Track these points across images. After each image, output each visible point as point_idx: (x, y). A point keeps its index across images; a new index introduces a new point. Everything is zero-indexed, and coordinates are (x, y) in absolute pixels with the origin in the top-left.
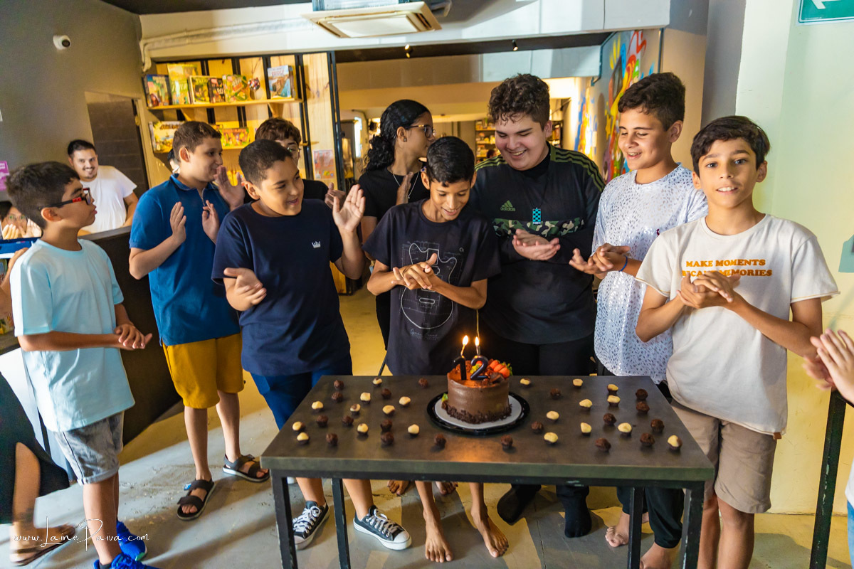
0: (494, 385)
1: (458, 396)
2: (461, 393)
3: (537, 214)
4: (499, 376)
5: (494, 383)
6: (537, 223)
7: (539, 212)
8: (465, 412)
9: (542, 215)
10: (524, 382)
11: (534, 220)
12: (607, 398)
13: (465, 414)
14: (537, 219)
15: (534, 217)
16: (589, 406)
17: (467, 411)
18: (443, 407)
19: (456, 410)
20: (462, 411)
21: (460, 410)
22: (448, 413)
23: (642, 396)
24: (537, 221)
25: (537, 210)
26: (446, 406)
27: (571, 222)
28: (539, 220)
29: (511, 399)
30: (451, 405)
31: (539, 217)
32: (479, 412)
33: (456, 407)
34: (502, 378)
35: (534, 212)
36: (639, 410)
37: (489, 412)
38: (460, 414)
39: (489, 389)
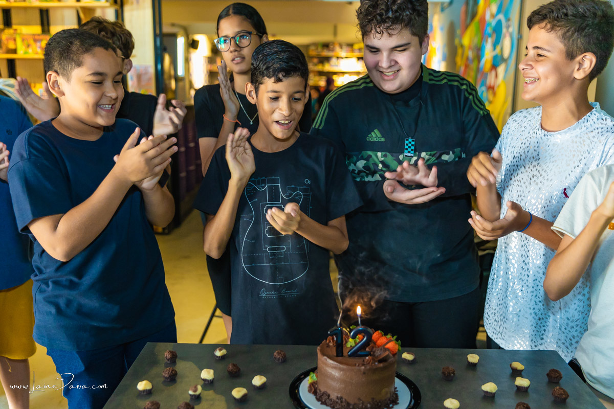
0: (381, 365)
1: (333, 378)
2: (336, 374)
3: (410, 145)
4: (387, 353)
5: (380, 361)
6: (409, 155)
7: (413, 143)
8: (341, 398)
9: (415, 146)
10: (407, 356)
11: (406, 151)
12: (514, 380)
13: (342, 402)
14: (409, 150)
15: (406, 147)
16: (494, 391)
17: (345, 397)
18: (310, 391)
19: (329, 396)
20: (337, 398)
21: (334, 396)
22: (318, 400)
23: (554, 378)
24: (409, 152)
25: (410, 140)
26: (313, 389)
27: (451, 152)
28: (412, 152)
29: (398, 383)
30: (322, 388)
31: (413, 148)
32: (359, 399)
33: (329, 392)
34: (391, 355)
35: (407, 142)
36: (556, 397)
37: (373, 399)
38: (334, 401)
39: (374, 371)
